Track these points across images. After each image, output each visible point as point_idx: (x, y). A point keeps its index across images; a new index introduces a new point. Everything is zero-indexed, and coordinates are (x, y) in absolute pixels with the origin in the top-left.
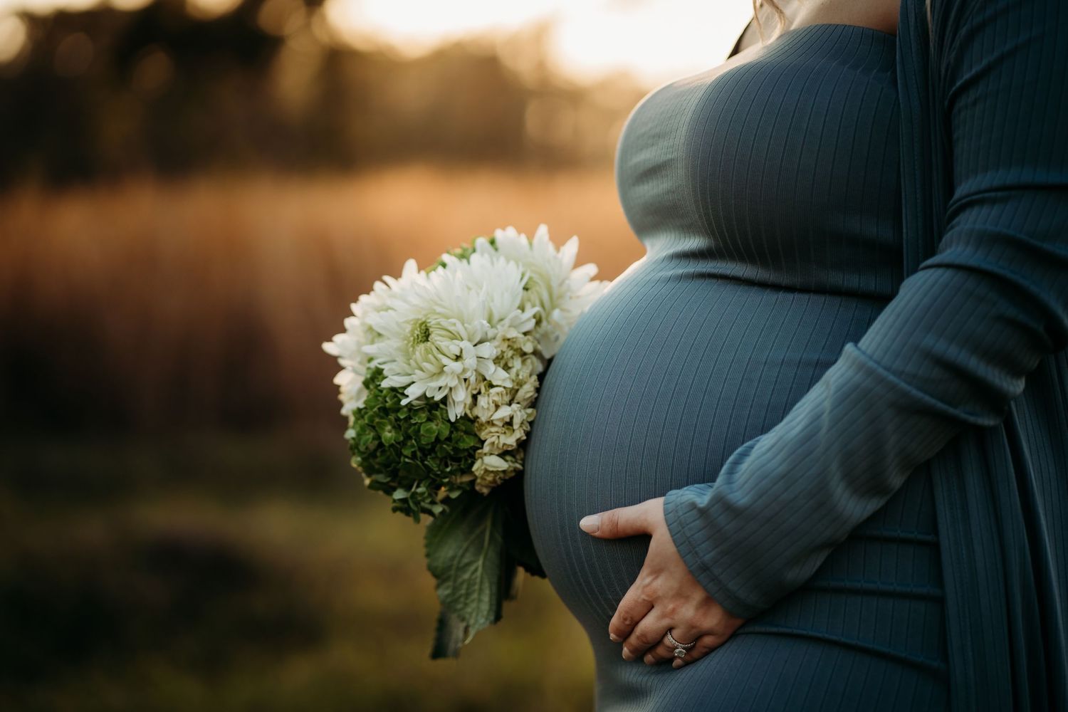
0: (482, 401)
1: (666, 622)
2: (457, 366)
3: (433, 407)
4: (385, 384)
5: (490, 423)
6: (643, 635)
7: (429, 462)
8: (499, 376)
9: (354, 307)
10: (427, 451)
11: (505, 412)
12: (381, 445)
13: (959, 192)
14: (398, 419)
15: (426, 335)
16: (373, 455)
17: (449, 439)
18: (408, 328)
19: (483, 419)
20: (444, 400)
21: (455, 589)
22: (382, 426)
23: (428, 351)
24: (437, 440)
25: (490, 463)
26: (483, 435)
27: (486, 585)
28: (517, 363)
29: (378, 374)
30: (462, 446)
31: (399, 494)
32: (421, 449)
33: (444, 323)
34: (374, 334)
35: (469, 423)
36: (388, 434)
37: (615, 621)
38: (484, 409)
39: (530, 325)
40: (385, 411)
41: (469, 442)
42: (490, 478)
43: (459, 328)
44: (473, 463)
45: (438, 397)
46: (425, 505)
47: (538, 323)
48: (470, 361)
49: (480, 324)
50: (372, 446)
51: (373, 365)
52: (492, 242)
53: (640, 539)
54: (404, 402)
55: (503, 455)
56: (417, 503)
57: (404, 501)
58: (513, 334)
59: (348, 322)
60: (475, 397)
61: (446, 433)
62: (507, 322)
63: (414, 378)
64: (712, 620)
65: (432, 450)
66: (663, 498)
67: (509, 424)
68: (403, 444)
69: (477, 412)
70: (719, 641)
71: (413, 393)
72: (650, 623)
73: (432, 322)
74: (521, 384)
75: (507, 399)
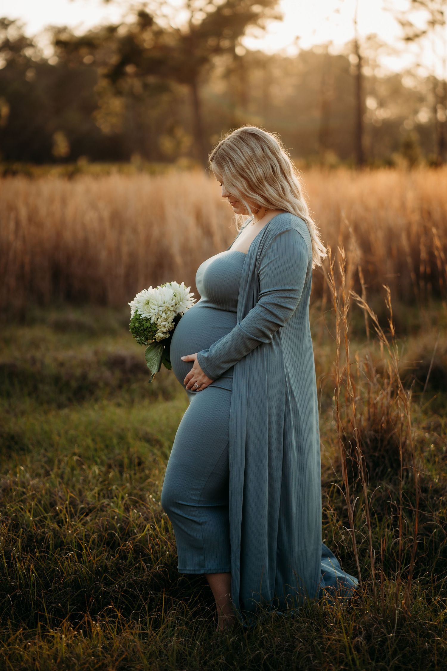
0: (159, 320)
1: (196, 380)
2: (154, 311)
3: (148, 320)
4: (138, 313)
5: (160, 325)
6: (191, 383)
7: (145, 332)
8: (164, 315)
9: (136, 295)
10: (146, 329)
11: (164, 323)
12: (135, 327)
13: (261, 292)
14: (139, 322)
15: (148, 303)
16: (133, 329)
17: (150, 327)
18: (145, 301)
19: (158, 324)
20: (150, 318)
21: (151, 364)
22: (136, 323)
23: (148, 307)
24: (147, 327)
25: (159, 335)
26: (158, 328)
27: (157, 363)
28: (169, 313)
29: (137, 311)
30: (153, 329)
31: (138, 339)
32: (144, 329)
33: (152, 301)
34: (139, 302)
35: (155, 324)
36: (137, 325)
37: (185, 379)
38: (159, 322)
39: (174, 304)
40: (137, 319)
41: (154, 329)
42: (159, 338)
43: (155, 303)
44: (155, 334)
45: (148, 317)
46: (143, 342)
47: (176, 304)
48: (157, 310)
49: (161, 303)
50: (133, 327)
51: (137, 309)
52: (171, 285)
53: (192, 362)
54: (141, 318)
55: (163, 333)
56: (141, 341)
57: (139, 340)
58: (169, 306)
59: (135, 298)
60: (158, 319)
61: (149, 326)
62: (167, 303)
63: (144, 312)
64: (206, 380)
65: (146, 330)
66: (197, 354)
67: (164, 326)
68: (140, 327)
69: (157, 322)
70: (207, 386)
71: (143, 316)
72: (192, 380)
73: (150, 301)
74: (169, 318)
75: (165, 320)
